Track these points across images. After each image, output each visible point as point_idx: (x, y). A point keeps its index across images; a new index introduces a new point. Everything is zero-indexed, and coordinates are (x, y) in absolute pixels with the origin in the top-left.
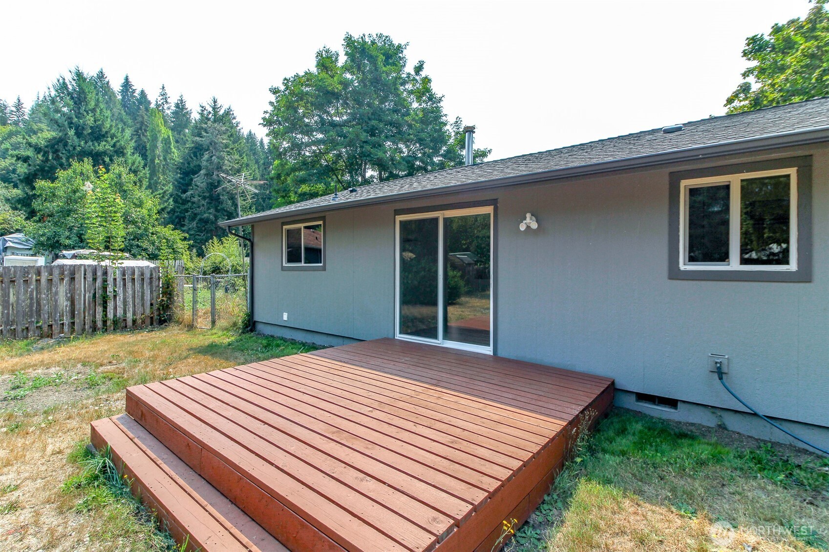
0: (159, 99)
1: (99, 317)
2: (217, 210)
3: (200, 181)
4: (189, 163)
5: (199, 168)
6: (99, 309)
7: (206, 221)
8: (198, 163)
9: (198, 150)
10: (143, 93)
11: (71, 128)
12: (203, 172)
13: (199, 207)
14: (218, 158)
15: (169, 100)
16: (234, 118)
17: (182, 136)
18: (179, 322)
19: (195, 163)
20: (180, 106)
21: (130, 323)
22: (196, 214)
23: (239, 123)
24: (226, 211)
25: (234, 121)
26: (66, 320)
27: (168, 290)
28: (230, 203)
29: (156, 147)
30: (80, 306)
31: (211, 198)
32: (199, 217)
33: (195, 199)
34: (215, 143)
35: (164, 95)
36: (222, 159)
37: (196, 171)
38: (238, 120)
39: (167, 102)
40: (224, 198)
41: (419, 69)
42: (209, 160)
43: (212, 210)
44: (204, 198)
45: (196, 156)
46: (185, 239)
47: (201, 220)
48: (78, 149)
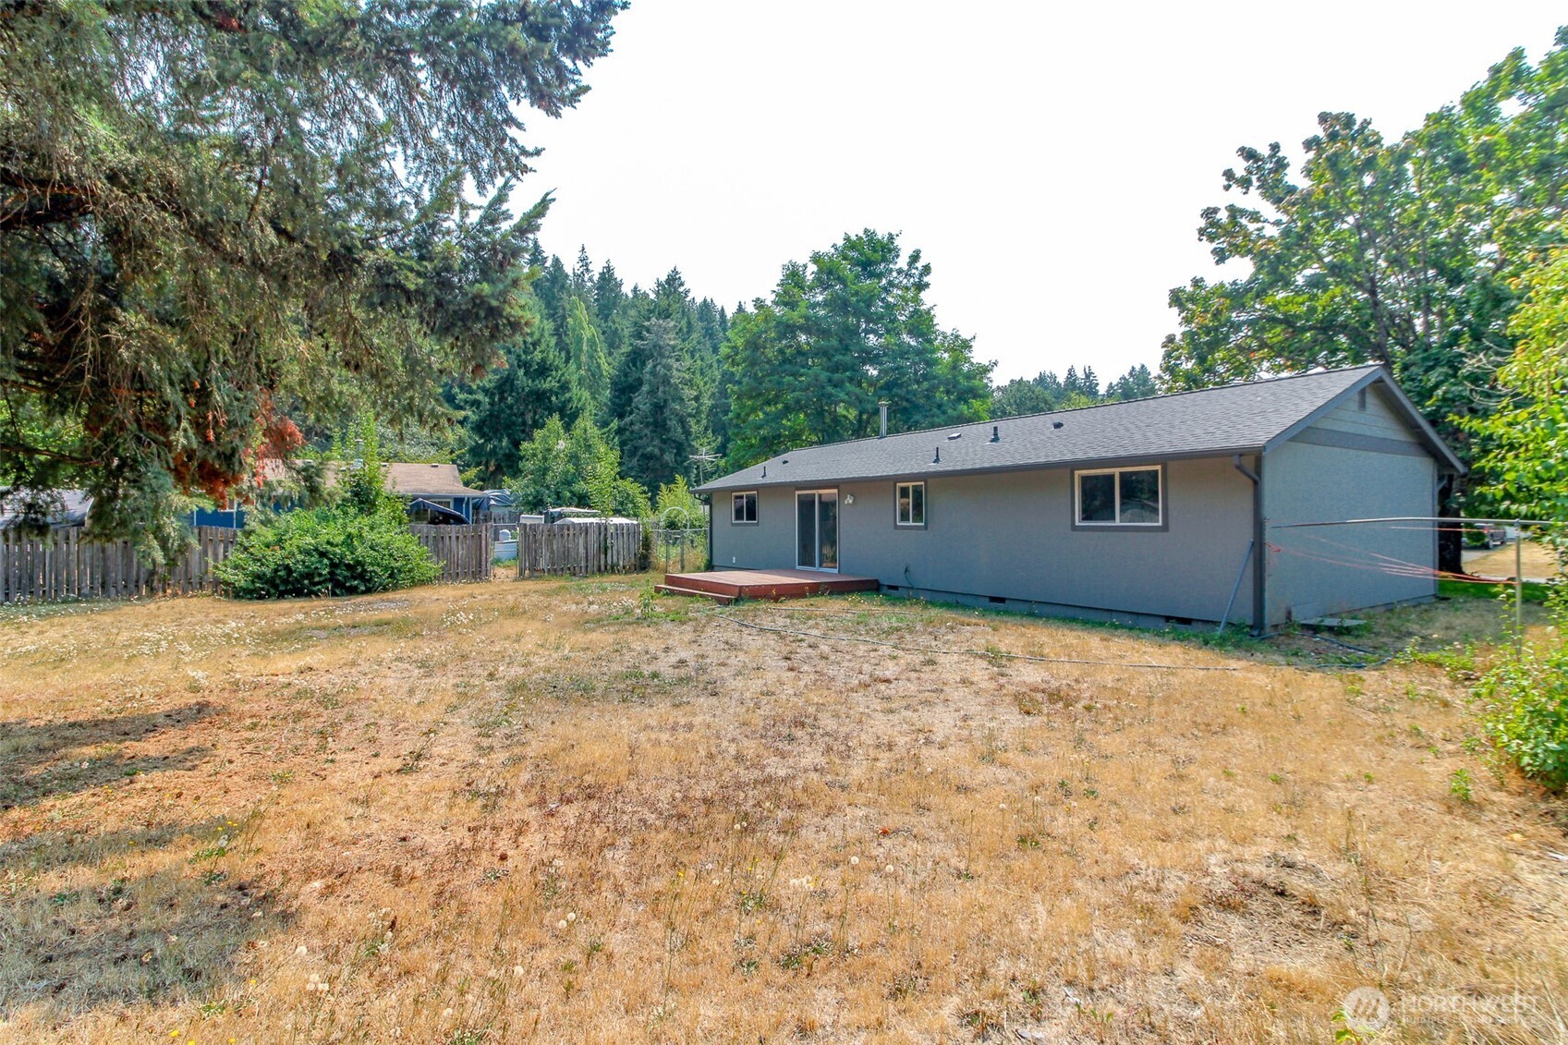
0: (577, 266)
1: (602, 562)
2: (664, 442)
3: (641, 401)
4: (626, 376)
5: (640, 382)
6: (603, 556)
7: (649, 457)
8: (638, 375)
9: (637, 358)
10: (557, 261)
11: (519, 367)
12: (645, 388)
13: (641, 438)
14: (664, 367)
15: (590, 267)
16: (682, 284)
17: (610, 324)
18: (655, 569)
19: (635, 375)
20: (607, 277)
21: (620, 567)
22: (636, 448)
23: (689, 291)
24: (674, 441)
25: (681, 289)
26: (583, 564)
27: (647, 544)
28: (679, 430)
29: (581, 350)
30: (591, 553)
31: (656, 424)
32: (640, 453)
33: (636, 428)
34: (660, 347)
35: (584, 261)
36: (669, 368)
37: (635, 387)
38: (686, 286)
39: (587, 270)
40: (672, 423)
41: (915, 257)
42: (653, 373)
43: (656, 442)
44: (647, 425)
45: (635, 365)
46: (644, 492)
47: (643, 455)
48: (527, 389)
